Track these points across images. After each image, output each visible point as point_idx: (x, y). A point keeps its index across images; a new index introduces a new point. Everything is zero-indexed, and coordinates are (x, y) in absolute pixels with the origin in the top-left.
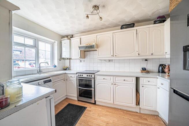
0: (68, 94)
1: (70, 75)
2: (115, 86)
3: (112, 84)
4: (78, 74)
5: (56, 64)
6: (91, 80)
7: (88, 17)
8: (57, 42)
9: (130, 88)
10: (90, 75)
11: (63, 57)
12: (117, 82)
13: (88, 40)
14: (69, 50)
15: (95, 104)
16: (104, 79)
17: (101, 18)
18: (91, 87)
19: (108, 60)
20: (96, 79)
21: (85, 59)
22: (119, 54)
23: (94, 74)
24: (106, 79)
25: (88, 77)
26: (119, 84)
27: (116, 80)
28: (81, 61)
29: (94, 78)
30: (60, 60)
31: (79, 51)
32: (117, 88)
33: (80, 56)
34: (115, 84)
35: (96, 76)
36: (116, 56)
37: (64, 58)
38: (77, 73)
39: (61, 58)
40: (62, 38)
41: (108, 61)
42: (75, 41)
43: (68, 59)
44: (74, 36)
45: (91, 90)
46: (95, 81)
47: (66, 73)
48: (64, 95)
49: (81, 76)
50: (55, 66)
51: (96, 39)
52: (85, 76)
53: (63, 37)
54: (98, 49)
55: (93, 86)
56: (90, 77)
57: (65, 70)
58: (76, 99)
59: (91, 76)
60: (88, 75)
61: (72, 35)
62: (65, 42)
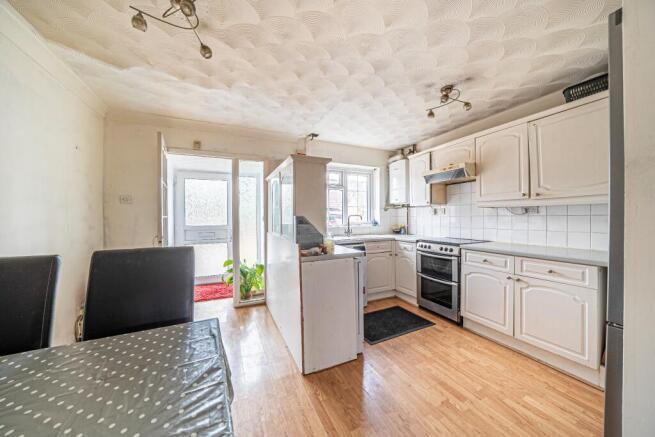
0: (399, 288)
1: (402, 245)
2: (518, 285)
3: (509, 278)
4: (420, 243)
5: (378, 220)
6: (451, 261)
7: (431, 114)
8: (378, 169)
9: (574, 299)
10: (449, 247)
11: (392, 201)
12: (524, 274)
13: (450, 154)
14: (404, 186)
15: (460, 323)
16: (485, 261)
17: (467, 104)
18: (449, 277)
19: (522, 207)
20: (463, 258)
21: (447, 207)
22: (549, 187)
23: (458, 245)
24: (491, 263)
25: (443, 252)
26: (532, 282)
27: (525, 268)
28: (435, 212)
29: (459, 257)
30: (386, 210)
31: (428, 185)
32: (524, 291)
33: (428, 199)
34: (518, 280)
35: (463, 252)
36: (538, 195)
37: (394, 205)
38: (418, 241)
39: (388, 205)
40: (390, 157)
41: (520, 212)
42: (418, 161)
43: (403, 206)
44: (418, 148)
45: (451, 286)
46: (459, 264)
47: (394, 240)
48: (389, 288)
49: (427, 249)
50: (376, 223)
51: (472, 149)
52: (435, 248)
53: (392, 154)
54: (478, 178)
55: (455, 277)
56: (448, 252)
57: (398, 232)
58: (414, 302)
59: (451, 250)
60: (444, 247)
61: (414, 146)
62: (397, 166)
